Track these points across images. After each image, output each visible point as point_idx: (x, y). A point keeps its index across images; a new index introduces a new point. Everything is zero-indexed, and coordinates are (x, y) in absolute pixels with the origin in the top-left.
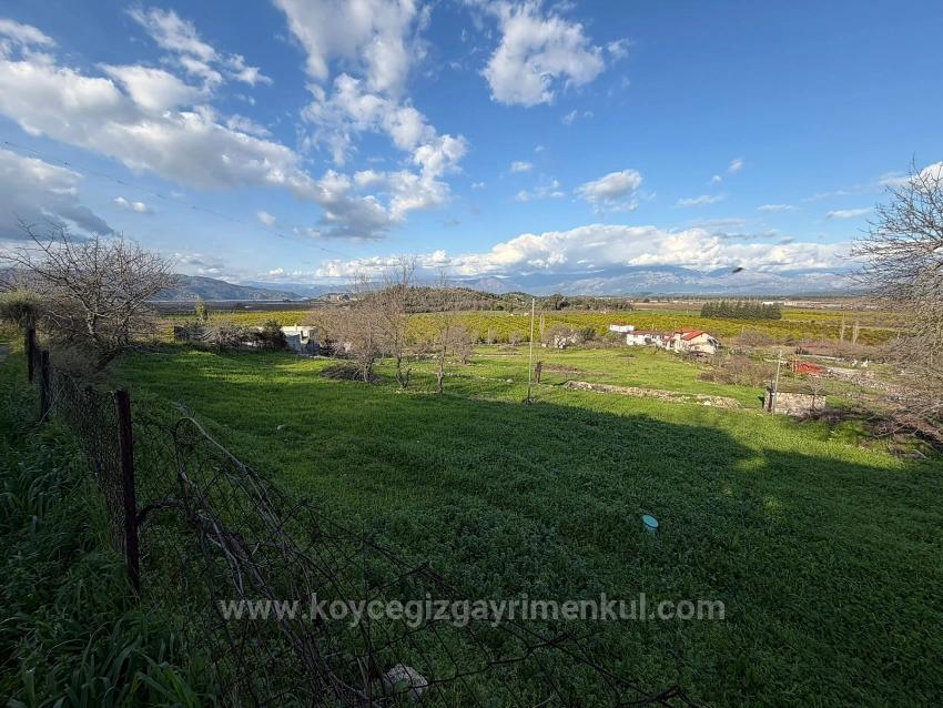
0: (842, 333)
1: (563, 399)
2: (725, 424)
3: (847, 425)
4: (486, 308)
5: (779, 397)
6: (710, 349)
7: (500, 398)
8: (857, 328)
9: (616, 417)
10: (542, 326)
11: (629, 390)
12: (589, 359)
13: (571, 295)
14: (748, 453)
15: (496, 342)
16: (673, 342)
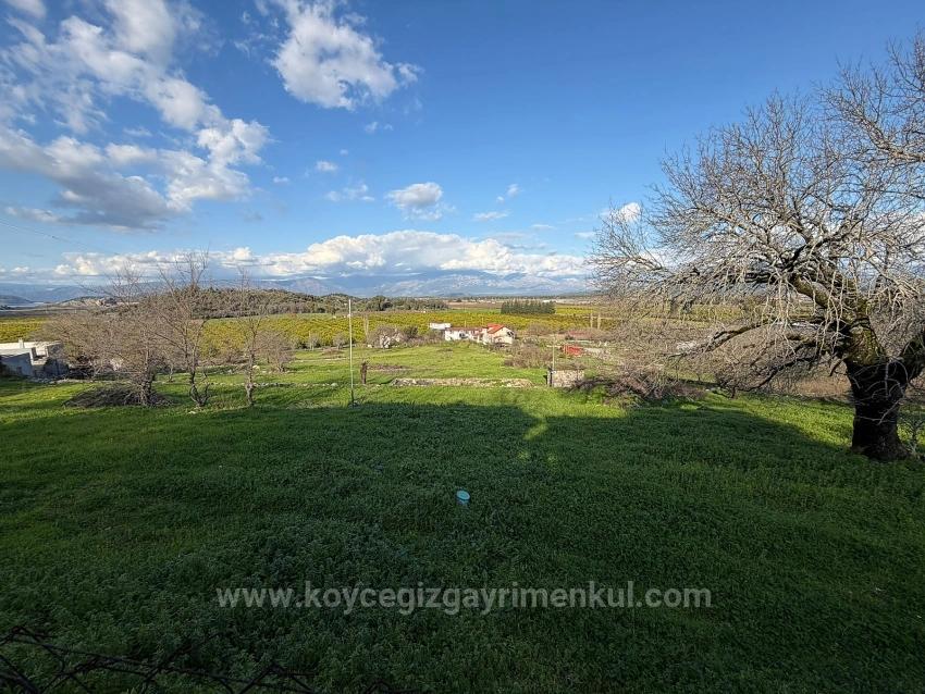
0: (591, 322)
1: (389, 396)
2: (521, 402)
3: (596, 390)
4: (305, 311)
5: (556, 374)
6: (509, 340)
7: (324, 404)
8: (599, 318)
9: (435, 406)
10: (366, 328)
11: (448, 381)
12: (415, 356)
13: (394, 296)
14: (535, 422)
15: (318, 345)
16: (482, 336)
